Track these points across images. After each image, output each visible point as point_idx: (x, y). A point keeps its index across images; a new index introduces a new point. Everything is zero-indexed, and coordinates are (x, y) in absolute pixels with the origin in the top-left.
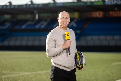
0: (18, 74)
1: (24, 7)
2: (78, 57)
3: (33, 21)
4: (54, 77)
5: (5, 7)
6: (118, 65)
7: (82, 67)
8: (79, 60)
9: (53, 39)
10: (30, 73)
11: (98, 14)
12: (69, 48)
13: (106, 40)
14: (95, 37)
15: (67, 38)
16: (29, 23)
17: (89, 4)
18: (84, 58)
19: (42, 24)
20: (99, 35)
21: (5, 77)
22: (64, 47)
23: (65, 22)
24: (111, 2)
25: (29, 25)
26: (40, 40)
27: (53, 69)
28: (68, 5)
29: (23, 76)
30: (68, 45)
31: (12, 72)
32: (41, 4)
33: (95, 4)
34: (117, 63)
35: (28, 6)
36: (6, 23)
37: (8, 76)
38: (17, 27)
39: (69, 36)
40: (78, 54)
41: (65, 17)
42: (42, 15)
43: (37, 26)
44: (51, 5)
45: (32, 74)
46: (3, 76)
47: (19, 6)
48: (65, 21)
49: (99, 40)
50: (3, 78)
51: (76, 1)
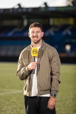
1: (11, 11)
3: (20, 27)
16: (16, 30)
25: (16, 32)
51: (71, 5)
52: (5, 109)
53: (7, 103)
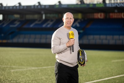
0: (26, 69)
1: (33, 7)
2: (81, 54)
3: (40, 21)
4: (58, 73)
5: (15, 8)
6: (117, 62)
7: (84, 63)
8: (81, 57)
9: (58, 37)
10: (36, 68)
11: (100, 16)
12: (73, 46)
13: (106, 39)
14: (97, 37)
15: (71, 37)
16: (37, 22)
17: (91, 6)
18: (86, 56)
19: (48, 24)
20: (100, 34)
21: (14, 71)
22: (68, 45)
23: (69, 23)
24: (112, 5)
25: (36, 24)
26: (46, 39)
27: (58, 65)
28: (73, 7)
29: (30, 70)
30: (72, 43)
31: (20, 67)
32: (48, 5)
33: (97, 6)
34: (117, 61)
35: (36, 7)
36: (16, 22)
37: (16, 70)
38: (26, 26)
39: (73, 35)
40: (80, 51)
41: (69, 18)
42: (48, 15)
43: (44, 26)
44: (57, 7)
45: (38, 69)
46: (12, 71)
47: (27, 6)
48: (69, 21)
49: (100, 39)
50: (12, 72)
51: (79, 3)
52: (20, 81)
53: (22, 76)
